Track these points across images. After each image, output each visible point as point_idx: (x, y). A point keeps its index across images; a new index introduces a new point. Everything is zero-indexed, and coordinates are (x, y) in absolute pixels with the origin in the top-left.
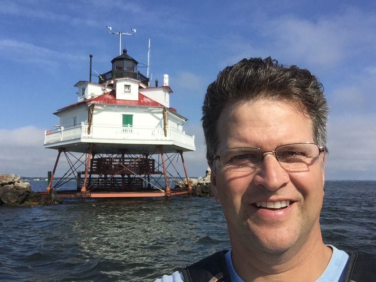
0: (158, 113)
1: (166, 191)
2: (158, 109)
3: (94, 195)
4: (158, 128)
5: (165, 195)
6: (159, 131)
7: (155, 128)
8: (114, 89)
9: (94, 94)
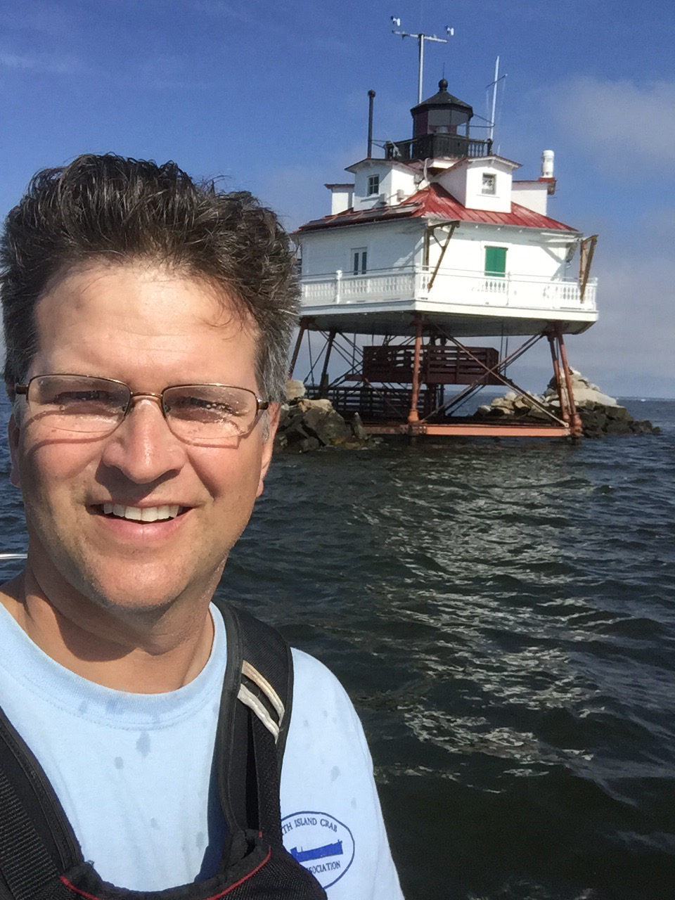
0: (558, 245)
1: (572, 424)
2: (562, 235)
3: (434, 430)
4: (556, 281)
5: (569, 433)
6: (557, 289)
7: (549, 280)
8: (435, 181)
9: (403, 191)
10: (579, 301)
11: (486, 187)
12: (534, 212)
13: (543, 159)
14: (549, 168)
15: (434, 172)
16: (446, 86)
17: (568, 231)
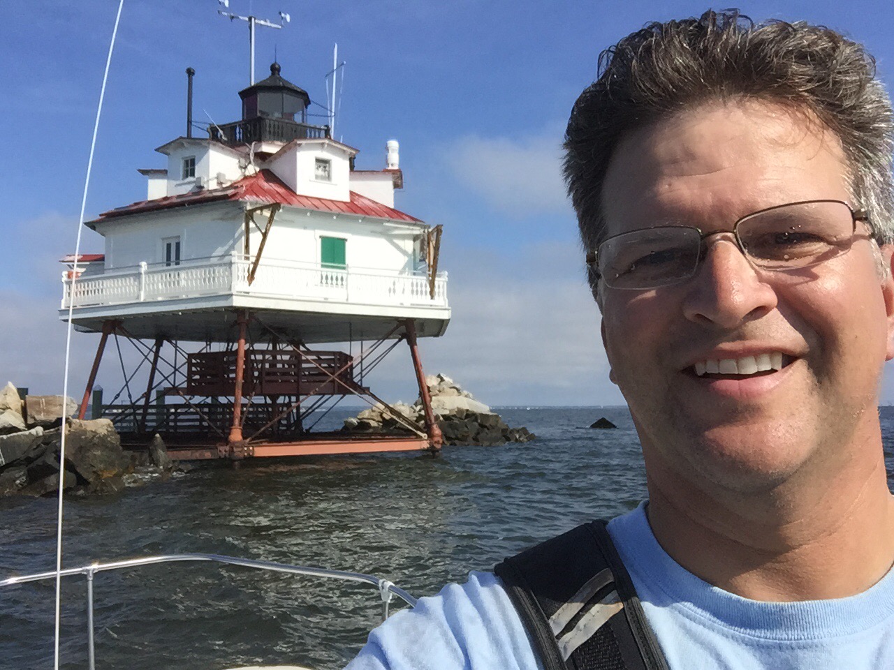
0: (404, 237)
1: (431, 436)
2: (407, 227)
3: (263, 451)
4: (405, 275)
5: (429, 446)
6: (405, 284)
8: (265, 167)
9: (224, 175)
10: (429, 296)
11: (320, 172)
12: (377, 203)
13: (387, 149)
14: (394, 159)
15: (262, 157)
16: (279, 70)
17: (414, 222)
